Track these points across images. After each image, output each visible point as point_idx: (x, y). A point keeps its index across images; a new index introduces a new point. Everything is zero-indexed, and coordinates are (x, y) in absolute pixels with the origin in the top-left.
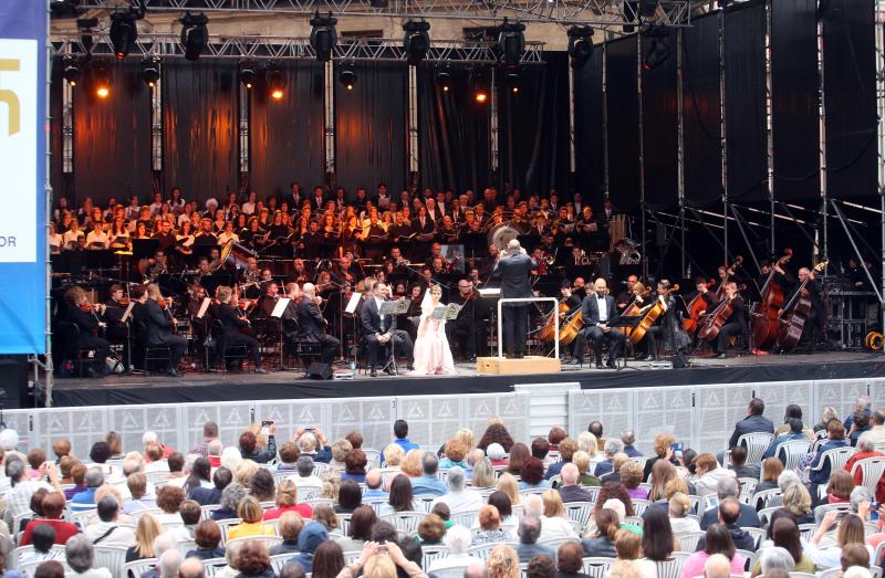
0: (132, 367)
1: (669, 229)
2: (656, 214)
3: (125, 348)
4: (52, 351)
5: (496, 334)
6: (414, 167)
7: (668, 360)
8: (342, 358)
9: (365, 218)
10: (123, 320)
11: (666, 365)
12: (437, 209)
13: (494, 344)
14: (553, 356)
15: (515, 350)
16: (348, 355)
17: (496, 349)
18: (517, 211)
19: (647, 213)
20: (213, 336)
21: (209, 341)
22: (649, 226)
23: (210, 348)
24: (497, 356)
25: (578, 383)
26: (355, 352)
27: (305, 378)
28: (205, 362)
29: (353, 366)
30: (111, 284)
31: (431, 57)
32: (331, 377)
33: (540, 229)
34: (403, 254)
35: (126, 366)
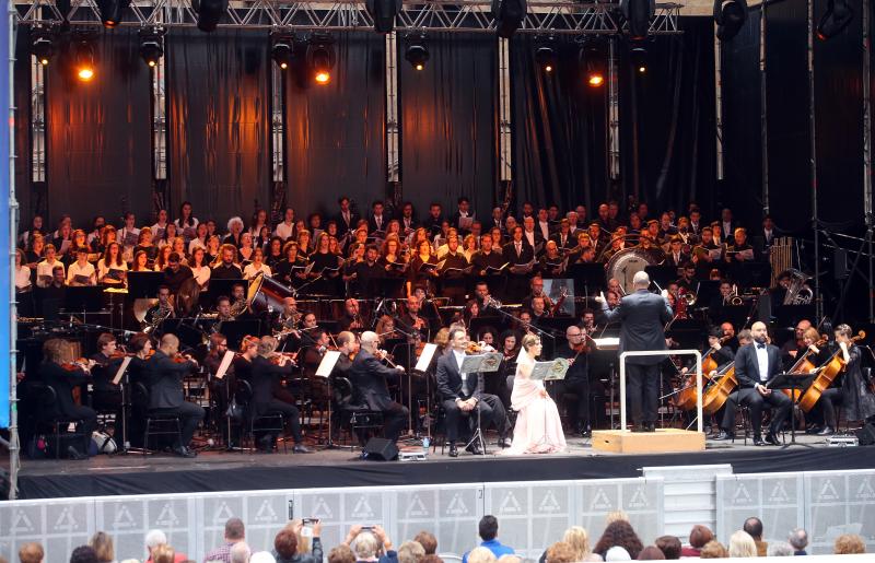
0: (127, 444)
1: (852, 257)
2: (832, 236)
3: (119, 418)
4: (18, 424)
5: (617, 398)
6: (506, 174)
7: (852, 433)
8: (411, 432)
9: (441, 243)
10: (116, 380)
11: (849, 441)
12: (537, 230)
13: (615, 412)
14: (694, 428)
15: (643, 420)
16: (419, 427)
17: (617, 419)
18: (645, 232)
19: (821, 234)
20: (239, 403)
21: (233, 409)
22: (823, 251)
23: (234, 420)
24: (620, 428)
25: (729, 465)
26: (427, 424)
27: (361, 458)
28: (226, 437)
29: (426, 442)
30: (100, 332)
31: (528, 26)
32: (396, 458)
33: (677, 257)
34: (492, 292)
35: (119, 443)
